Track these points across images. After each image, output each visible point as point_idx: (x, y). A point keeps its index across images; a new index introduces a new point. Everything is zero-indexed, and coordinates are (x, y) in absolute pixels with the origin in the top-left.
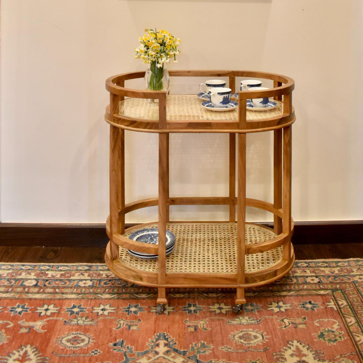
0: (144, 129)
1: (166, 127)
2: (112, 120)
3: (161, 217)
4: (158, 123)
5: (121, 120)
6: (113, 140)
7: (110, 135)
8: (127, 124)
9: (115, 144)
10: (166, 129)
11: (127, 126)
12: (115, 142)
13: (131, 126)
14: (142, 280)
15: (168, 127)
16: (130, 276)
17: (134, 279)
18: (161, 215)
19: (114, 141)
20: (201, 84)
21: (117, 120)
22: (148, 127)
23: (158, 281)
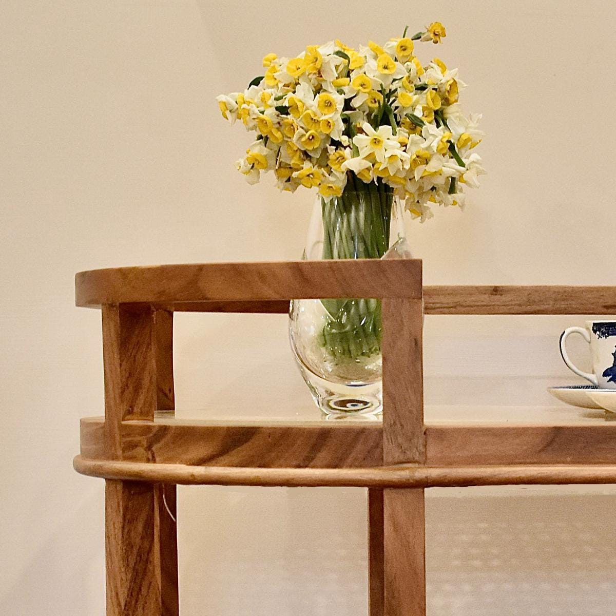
0: (299, 466)
1: (424, 454)
2: (120, 452)
4: (380, 432)
5: (168, 438)
6: (126, 559)
7: (108, 537)
9: (134, 580)
10: (424, 462)
11: (201, 462)
12: (135, 571)
13: (226, 459)
15: (432, 452)
19: (132, 564)
20: (567, 331)
21: (145, 443)
22: (323, 455)
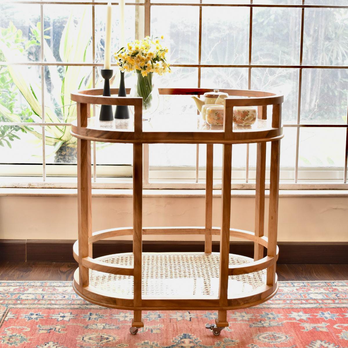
0: (117, 139)
1: (142, 137)
2: (80, 133)
3: (137, 236)
4: (134, 133)
5: (91, 132)
8: (97, 135)
10: (143, 139)
11: (97, 137)
13: (103, 137)
14: (116, 303)
15: (144, 136)
16: (102, 299)
17: (107, 303)
18: (137, 234)
21: (86, 132)
23: (133, 304)
